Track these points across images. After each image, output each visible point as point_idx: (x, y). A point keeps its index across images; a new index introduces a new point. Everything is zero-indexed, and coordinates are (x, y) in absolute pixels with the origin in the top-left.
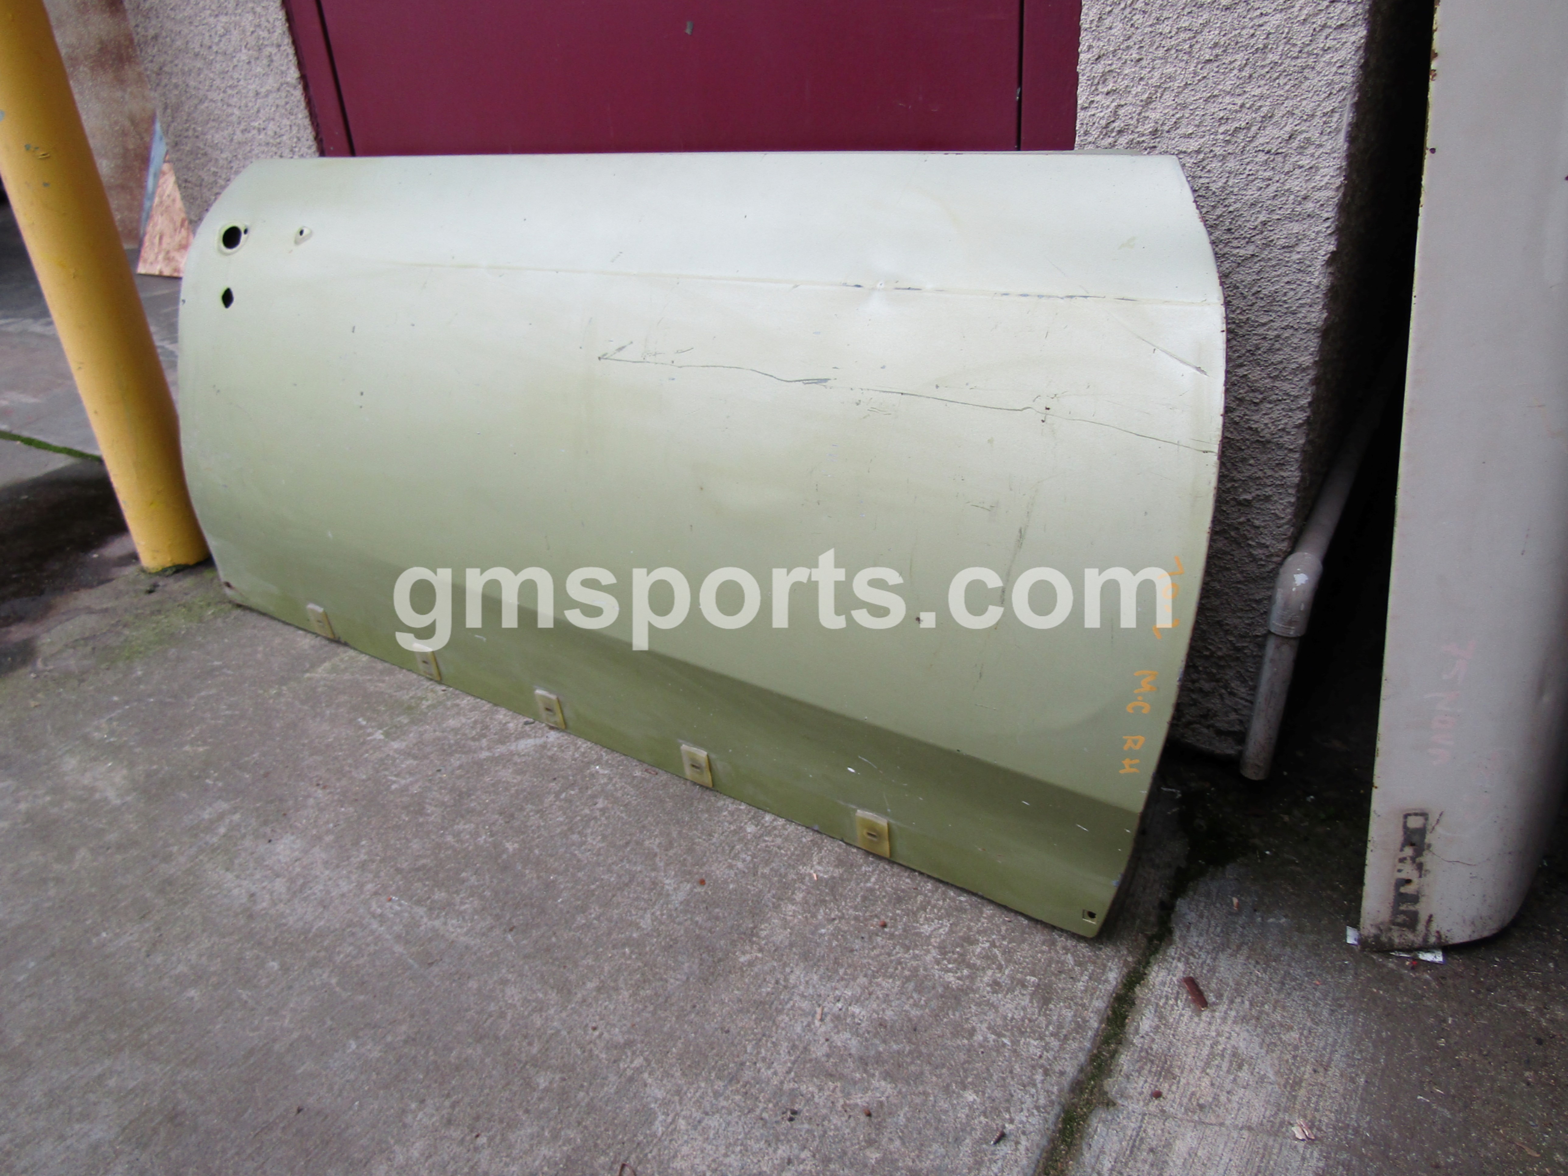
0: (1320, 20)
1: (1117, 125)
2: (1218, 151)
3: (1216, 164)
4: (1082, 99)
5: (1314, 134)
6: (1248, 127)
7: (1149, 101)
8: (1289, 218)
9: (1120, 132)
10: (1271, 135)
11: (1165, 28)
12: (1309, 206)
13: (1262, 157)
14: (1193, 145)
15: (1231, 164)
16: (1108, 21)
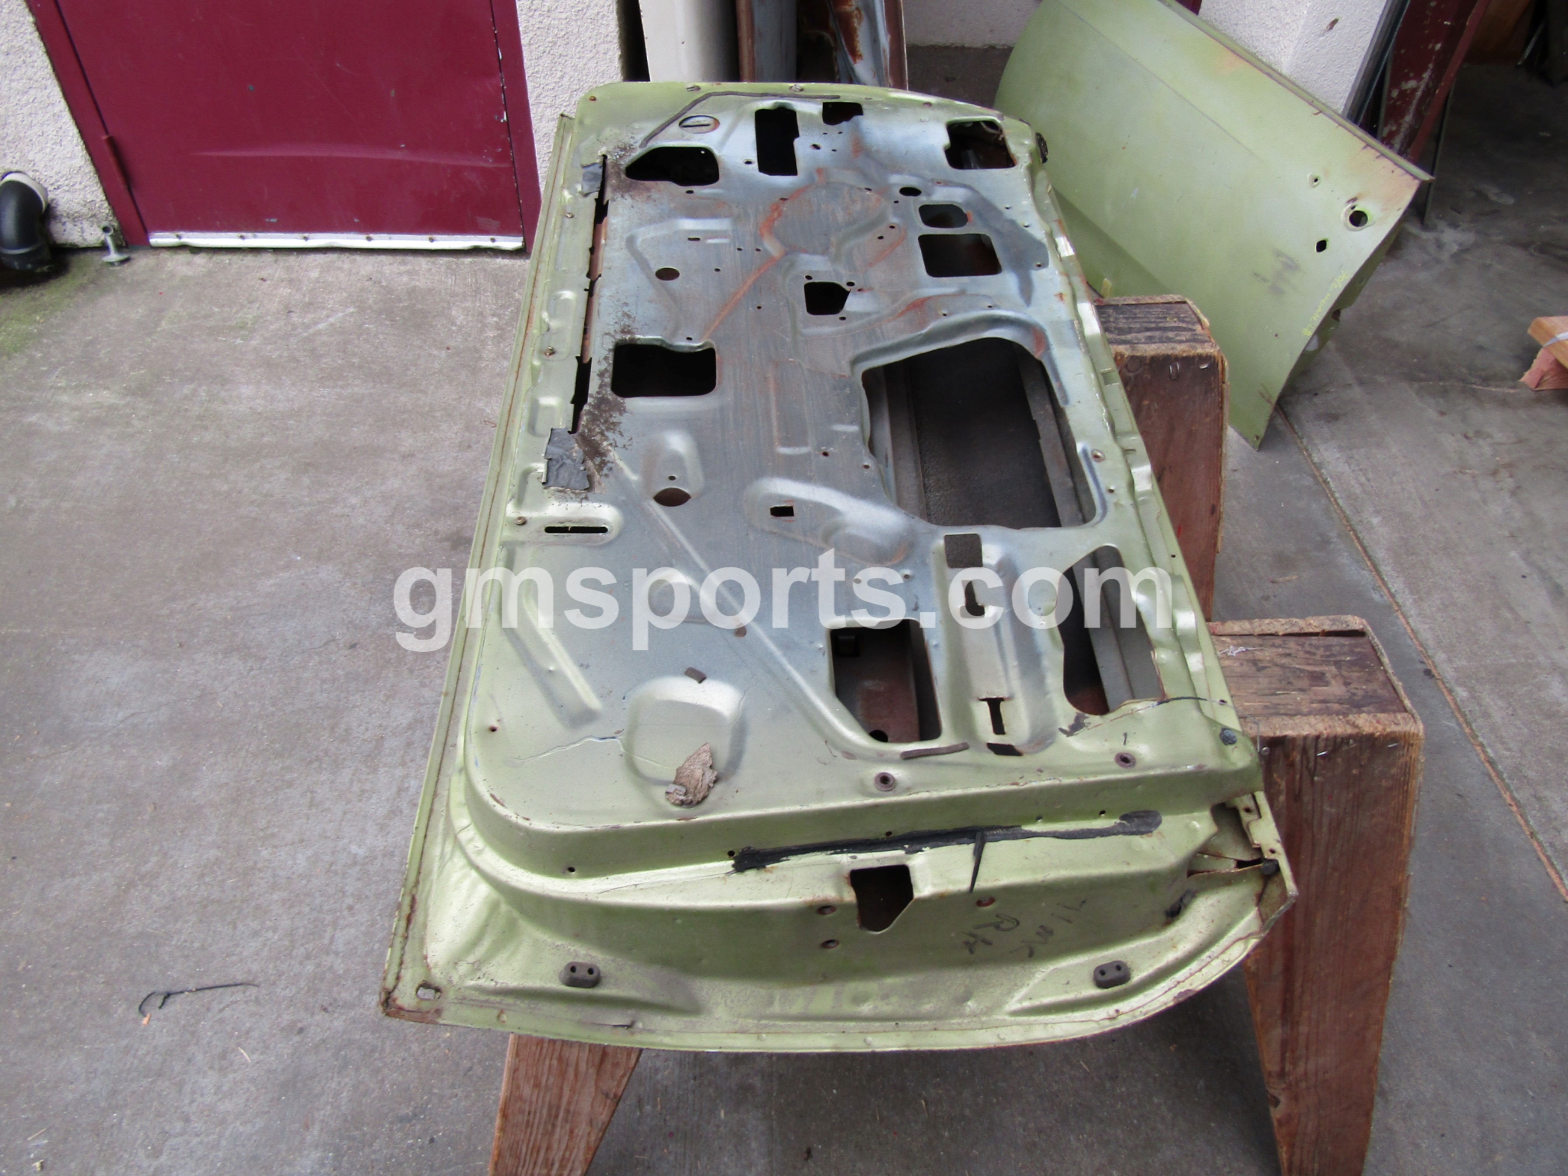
1: (533, 7)
2: (573, 18)
3: (573, 23)
5: (606, 13)
6: (582, 10)
8: (604, 42)
9: (535, 10)
10: (591, 13)
12: (609, 38)
13: (589, 21)
14: (564, 16)
15: (579, 23)
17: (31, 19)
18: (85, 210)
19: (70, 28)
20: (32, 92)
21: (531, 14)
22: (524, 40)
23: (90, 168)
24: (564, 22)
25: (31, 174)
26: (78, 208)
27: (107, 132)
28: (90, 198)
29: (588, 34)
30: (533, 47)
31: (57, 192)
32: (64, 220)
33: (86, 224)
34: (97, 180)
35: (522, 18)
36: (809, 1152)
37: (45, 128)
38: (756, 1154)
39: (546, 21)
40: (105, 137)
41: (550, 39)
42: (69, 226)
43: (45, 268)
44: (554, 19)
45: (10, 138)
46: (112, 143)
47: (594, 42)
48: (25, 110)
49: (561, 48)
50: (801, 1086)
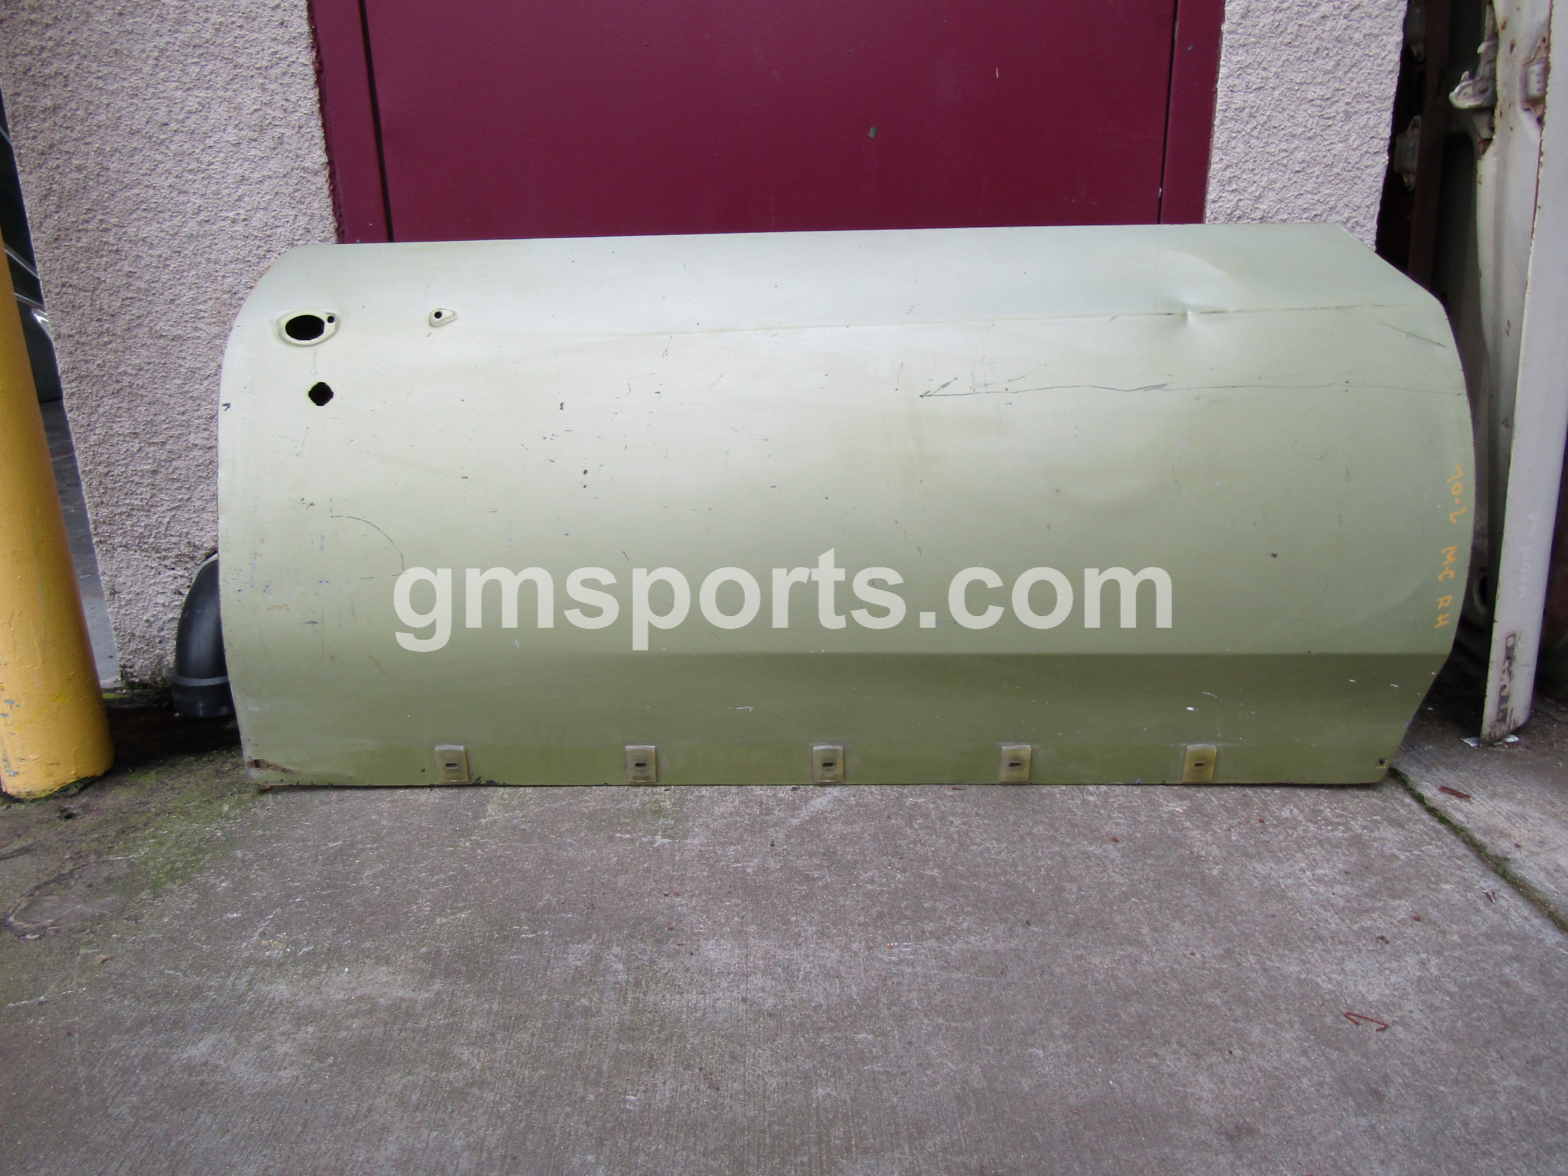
1: (1237, 213)
4: (1213, 195)
7: (1259, 197)
9: (1239, 218)
16: (1233, 143)
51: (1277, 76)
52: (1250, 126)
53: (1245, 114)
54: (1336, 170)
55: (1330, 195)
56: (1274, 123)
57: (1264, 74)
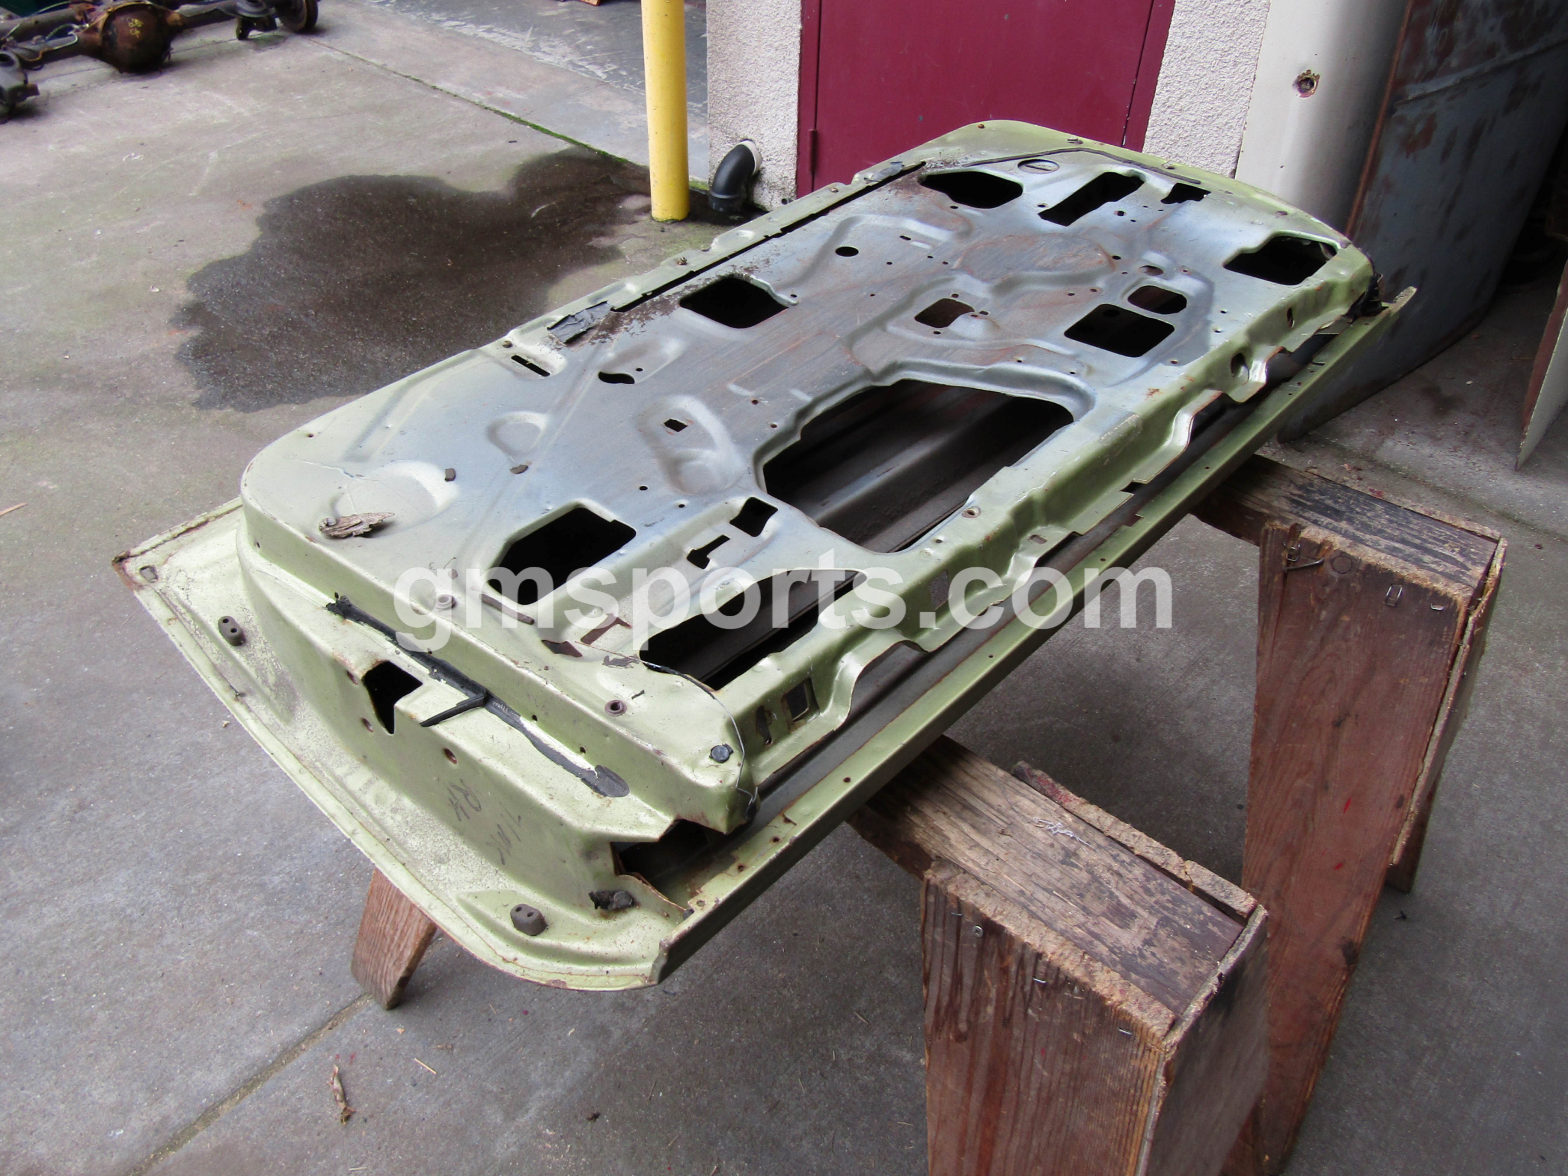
0: (1241, 85)
1: (1168, 104)
2: (1201, 122)
3: (1200, 127)
4: (1157, 91)
6: (1213, 116)
7: (1181, 98)
8: (1221, 154)
10: (1220, 121)
11: (1191, 72)
12: (1228, 151)
13: (1215, 129)
14: (1193, 118)
15: (1205, 128)
16: (1172, 64)
17: (800, 26)
18: (779, 183)
19: (821, 41)
20: (781, 82)
21: (1163, 109)
22: (1149, 133)
23: (794, 151)
24: (1191, 124)
25: (758, 144)
26: (776, 180)
27: (815, 127)
28: (786, 174)
29: (1210, 142)
30: (1155, 141)
31: (768, 163)
32: (765, 186)
33: (776, 194)
34: (795, 162)
35: (1154, 111)
36: (596, 1116)
37: (779, 112)
38: (562, 1081)
39: (1175, 120)
40: (811, 130)
41: (1172, 137)
42: (766, 191)
43: (736, 218)
44: (1183, 119)
45: (755, 114)
46: (815, 136)
47: (1212, 151)
48: (772, 95)
49: (1180, 149)
50: (642, 1066)
51: (1200, 32)
52: (1181, 57)
53: (1179, 49)
54: (1225, 93)
55: (1219, 107)
56: (1194, 58)
57: (1193, 29)
